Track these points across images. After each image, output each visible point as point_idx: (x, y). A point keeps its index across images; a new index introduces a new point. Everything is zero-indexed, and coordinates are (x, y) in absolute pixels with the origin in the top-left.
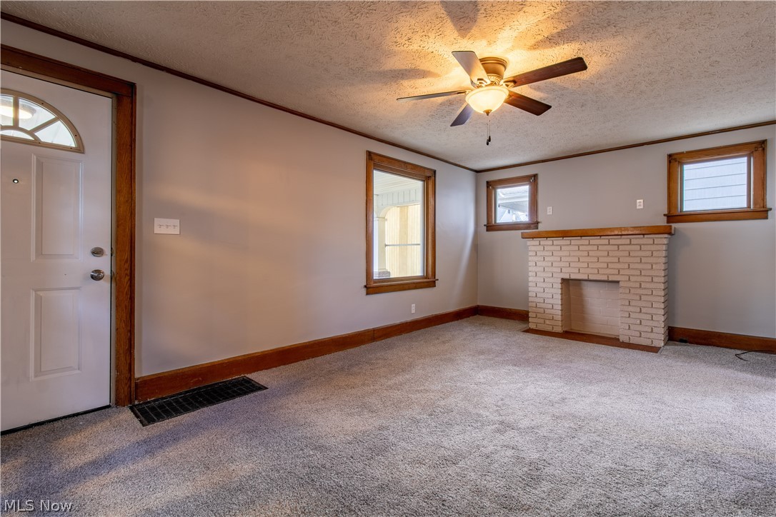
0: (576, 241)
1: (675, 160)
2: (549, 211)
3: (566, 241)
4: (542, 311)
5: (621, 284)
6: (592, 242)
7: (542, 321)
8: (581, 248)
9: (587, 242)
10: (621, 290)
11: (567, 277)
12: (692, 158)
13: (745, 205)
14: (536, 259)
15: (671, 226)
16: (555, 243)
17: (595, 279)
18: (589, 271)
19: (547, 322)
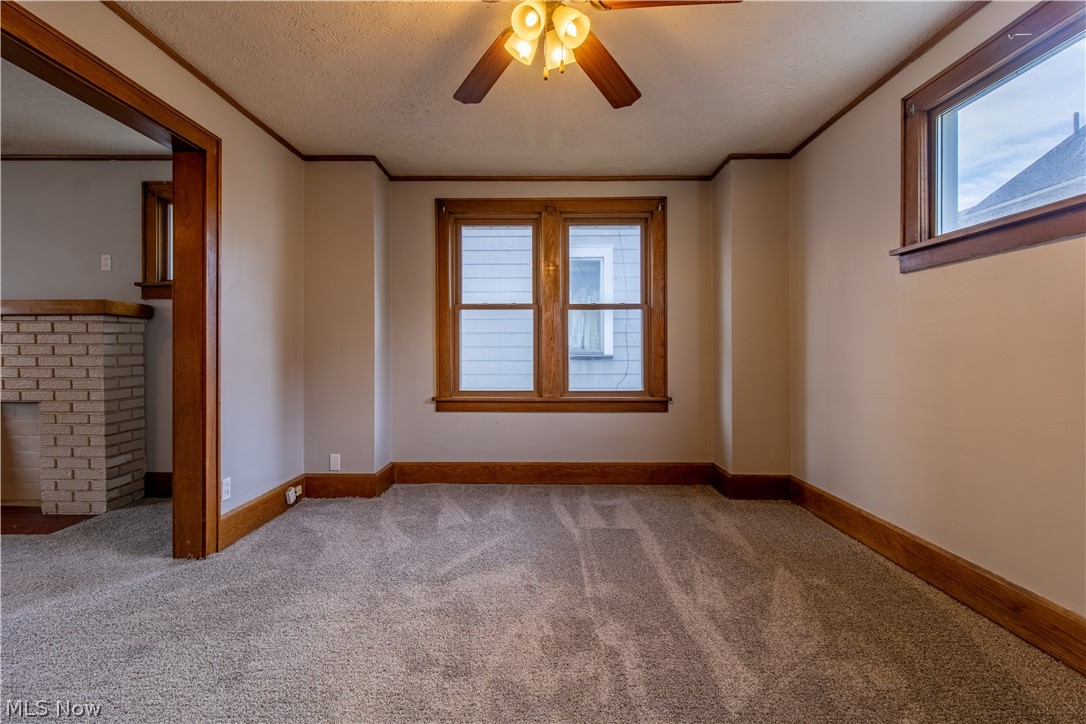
1: (153, 193)
5: (41, 406)
10: (41, 418)
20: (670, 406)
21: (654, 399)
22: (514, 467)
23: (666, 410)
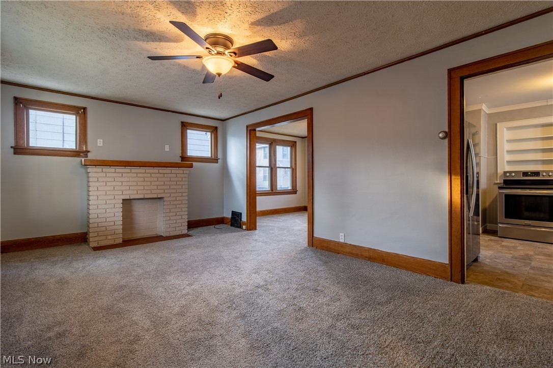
0: (135, 170)
1: (184, 125)
2: (100, 143)
3: (127, 170)
4: (104, 229)
5: (165, 199)
6: (147, 171)
7: (104, 238)
8: (139, 175)
9: (144, 171)
10: (165, 203)
11: (127, 197)
12: (192, 127)
13: (210, 156)
14: (97, 184)
15: (192, 164)
16: (117, 170)
17: (151, 197)
18: (145, 192)
19: (109, 237)
20: (297, 192)
21: (294, 191)
22: (267, 211)
23: (296, 193)
